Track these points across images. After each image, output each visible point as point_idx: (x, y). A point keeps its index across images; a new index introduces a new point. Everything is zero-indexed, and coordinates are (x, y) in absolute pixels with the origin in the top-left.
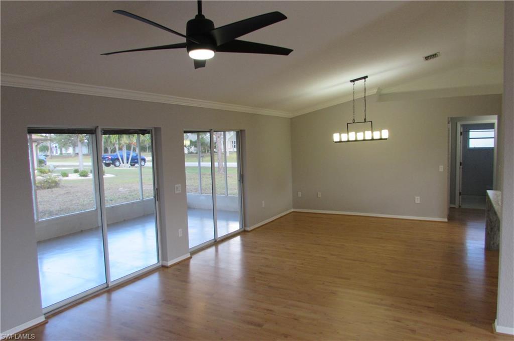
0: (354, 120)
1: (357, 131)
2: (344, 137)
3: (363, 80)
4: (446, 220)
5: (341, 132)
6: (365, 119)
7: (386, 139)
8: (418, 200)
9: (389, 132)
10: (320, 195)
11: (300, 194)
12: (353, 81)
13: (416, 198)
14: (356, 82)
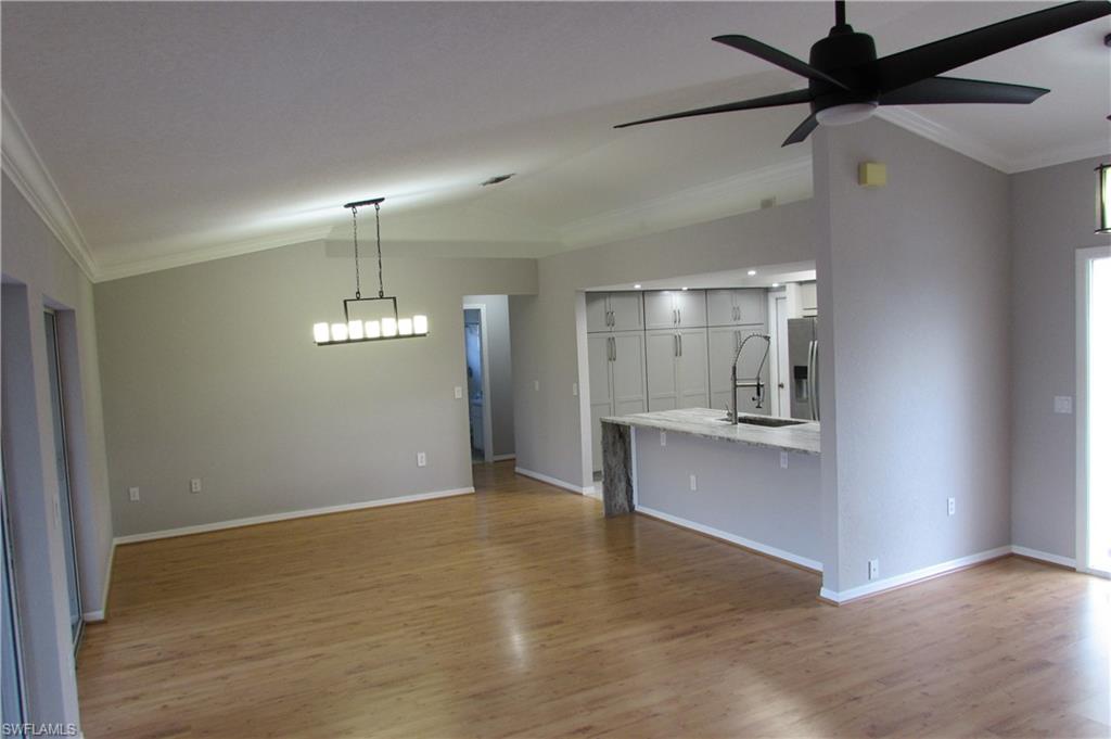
0: (358, 293)
1: (365, 317)
2: (340, 331)
3: (373, 206)
4: (472, 490)
5: (331, 320)
6: (381, 292)
7: (424, 335)
8: (422, 459)
9: (429, 319)
10: (197, 486)
11: (135, 493)
12: (353, 205)
13: (419, 456)
14: (358, 208)
